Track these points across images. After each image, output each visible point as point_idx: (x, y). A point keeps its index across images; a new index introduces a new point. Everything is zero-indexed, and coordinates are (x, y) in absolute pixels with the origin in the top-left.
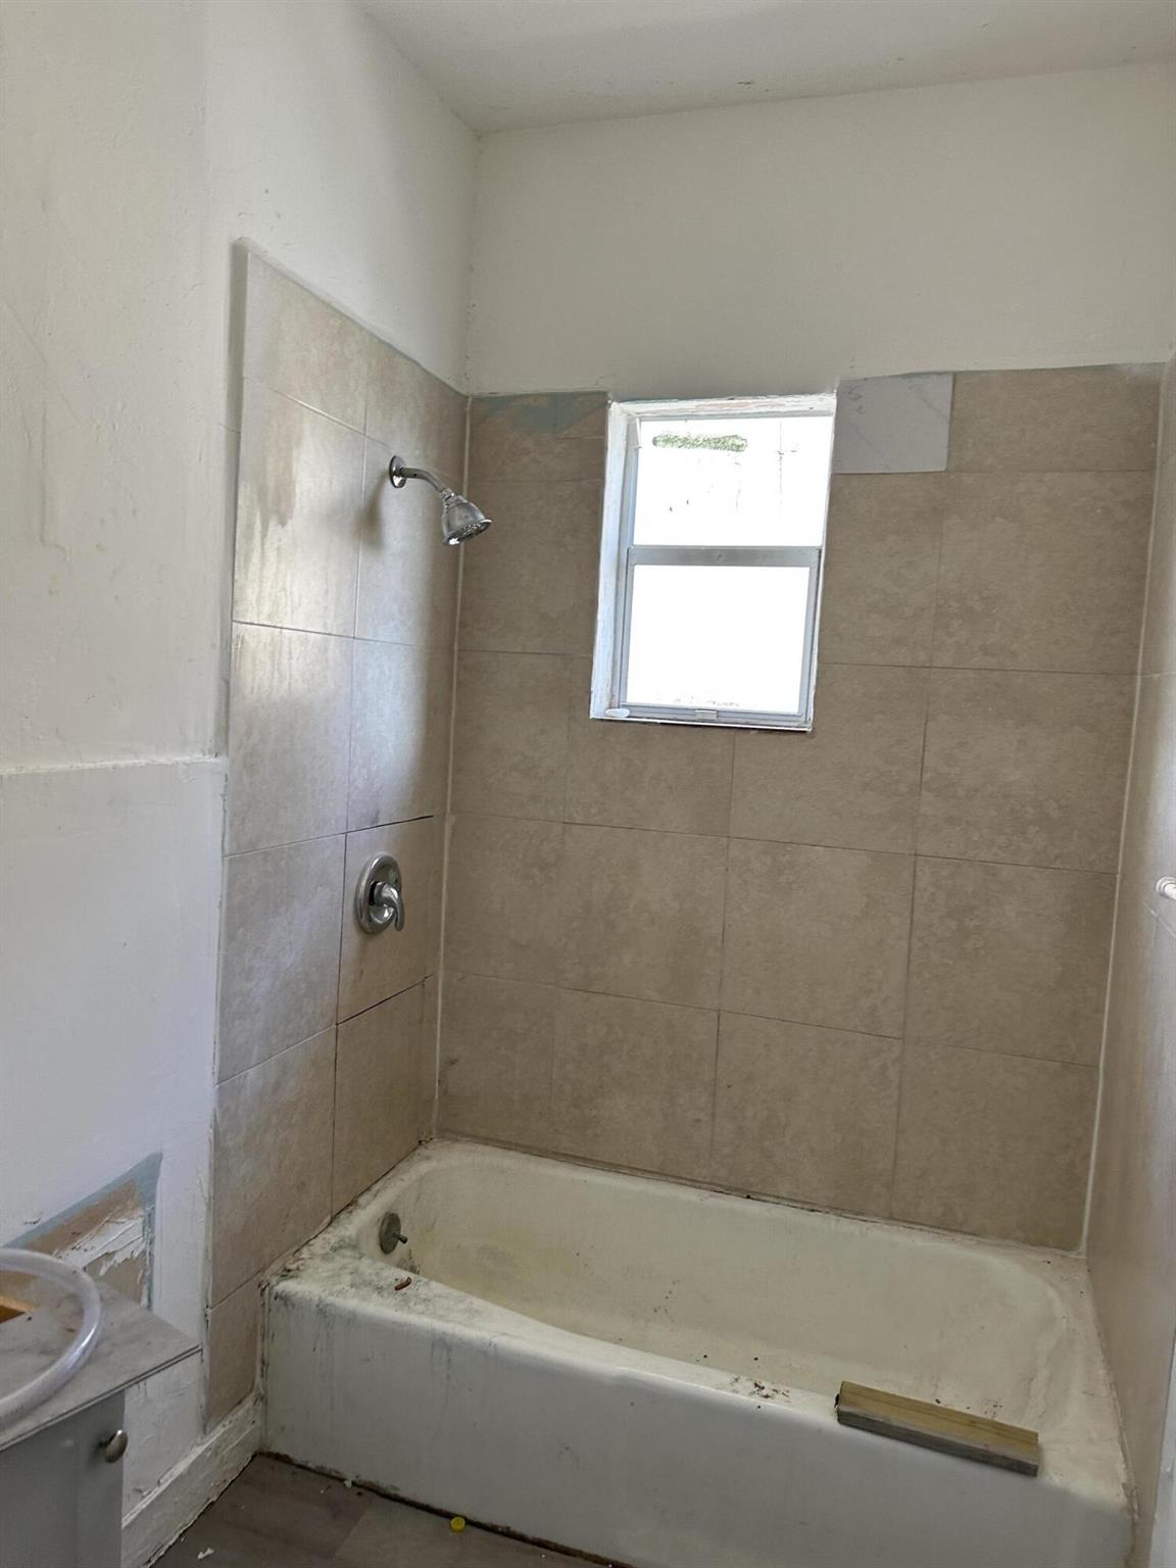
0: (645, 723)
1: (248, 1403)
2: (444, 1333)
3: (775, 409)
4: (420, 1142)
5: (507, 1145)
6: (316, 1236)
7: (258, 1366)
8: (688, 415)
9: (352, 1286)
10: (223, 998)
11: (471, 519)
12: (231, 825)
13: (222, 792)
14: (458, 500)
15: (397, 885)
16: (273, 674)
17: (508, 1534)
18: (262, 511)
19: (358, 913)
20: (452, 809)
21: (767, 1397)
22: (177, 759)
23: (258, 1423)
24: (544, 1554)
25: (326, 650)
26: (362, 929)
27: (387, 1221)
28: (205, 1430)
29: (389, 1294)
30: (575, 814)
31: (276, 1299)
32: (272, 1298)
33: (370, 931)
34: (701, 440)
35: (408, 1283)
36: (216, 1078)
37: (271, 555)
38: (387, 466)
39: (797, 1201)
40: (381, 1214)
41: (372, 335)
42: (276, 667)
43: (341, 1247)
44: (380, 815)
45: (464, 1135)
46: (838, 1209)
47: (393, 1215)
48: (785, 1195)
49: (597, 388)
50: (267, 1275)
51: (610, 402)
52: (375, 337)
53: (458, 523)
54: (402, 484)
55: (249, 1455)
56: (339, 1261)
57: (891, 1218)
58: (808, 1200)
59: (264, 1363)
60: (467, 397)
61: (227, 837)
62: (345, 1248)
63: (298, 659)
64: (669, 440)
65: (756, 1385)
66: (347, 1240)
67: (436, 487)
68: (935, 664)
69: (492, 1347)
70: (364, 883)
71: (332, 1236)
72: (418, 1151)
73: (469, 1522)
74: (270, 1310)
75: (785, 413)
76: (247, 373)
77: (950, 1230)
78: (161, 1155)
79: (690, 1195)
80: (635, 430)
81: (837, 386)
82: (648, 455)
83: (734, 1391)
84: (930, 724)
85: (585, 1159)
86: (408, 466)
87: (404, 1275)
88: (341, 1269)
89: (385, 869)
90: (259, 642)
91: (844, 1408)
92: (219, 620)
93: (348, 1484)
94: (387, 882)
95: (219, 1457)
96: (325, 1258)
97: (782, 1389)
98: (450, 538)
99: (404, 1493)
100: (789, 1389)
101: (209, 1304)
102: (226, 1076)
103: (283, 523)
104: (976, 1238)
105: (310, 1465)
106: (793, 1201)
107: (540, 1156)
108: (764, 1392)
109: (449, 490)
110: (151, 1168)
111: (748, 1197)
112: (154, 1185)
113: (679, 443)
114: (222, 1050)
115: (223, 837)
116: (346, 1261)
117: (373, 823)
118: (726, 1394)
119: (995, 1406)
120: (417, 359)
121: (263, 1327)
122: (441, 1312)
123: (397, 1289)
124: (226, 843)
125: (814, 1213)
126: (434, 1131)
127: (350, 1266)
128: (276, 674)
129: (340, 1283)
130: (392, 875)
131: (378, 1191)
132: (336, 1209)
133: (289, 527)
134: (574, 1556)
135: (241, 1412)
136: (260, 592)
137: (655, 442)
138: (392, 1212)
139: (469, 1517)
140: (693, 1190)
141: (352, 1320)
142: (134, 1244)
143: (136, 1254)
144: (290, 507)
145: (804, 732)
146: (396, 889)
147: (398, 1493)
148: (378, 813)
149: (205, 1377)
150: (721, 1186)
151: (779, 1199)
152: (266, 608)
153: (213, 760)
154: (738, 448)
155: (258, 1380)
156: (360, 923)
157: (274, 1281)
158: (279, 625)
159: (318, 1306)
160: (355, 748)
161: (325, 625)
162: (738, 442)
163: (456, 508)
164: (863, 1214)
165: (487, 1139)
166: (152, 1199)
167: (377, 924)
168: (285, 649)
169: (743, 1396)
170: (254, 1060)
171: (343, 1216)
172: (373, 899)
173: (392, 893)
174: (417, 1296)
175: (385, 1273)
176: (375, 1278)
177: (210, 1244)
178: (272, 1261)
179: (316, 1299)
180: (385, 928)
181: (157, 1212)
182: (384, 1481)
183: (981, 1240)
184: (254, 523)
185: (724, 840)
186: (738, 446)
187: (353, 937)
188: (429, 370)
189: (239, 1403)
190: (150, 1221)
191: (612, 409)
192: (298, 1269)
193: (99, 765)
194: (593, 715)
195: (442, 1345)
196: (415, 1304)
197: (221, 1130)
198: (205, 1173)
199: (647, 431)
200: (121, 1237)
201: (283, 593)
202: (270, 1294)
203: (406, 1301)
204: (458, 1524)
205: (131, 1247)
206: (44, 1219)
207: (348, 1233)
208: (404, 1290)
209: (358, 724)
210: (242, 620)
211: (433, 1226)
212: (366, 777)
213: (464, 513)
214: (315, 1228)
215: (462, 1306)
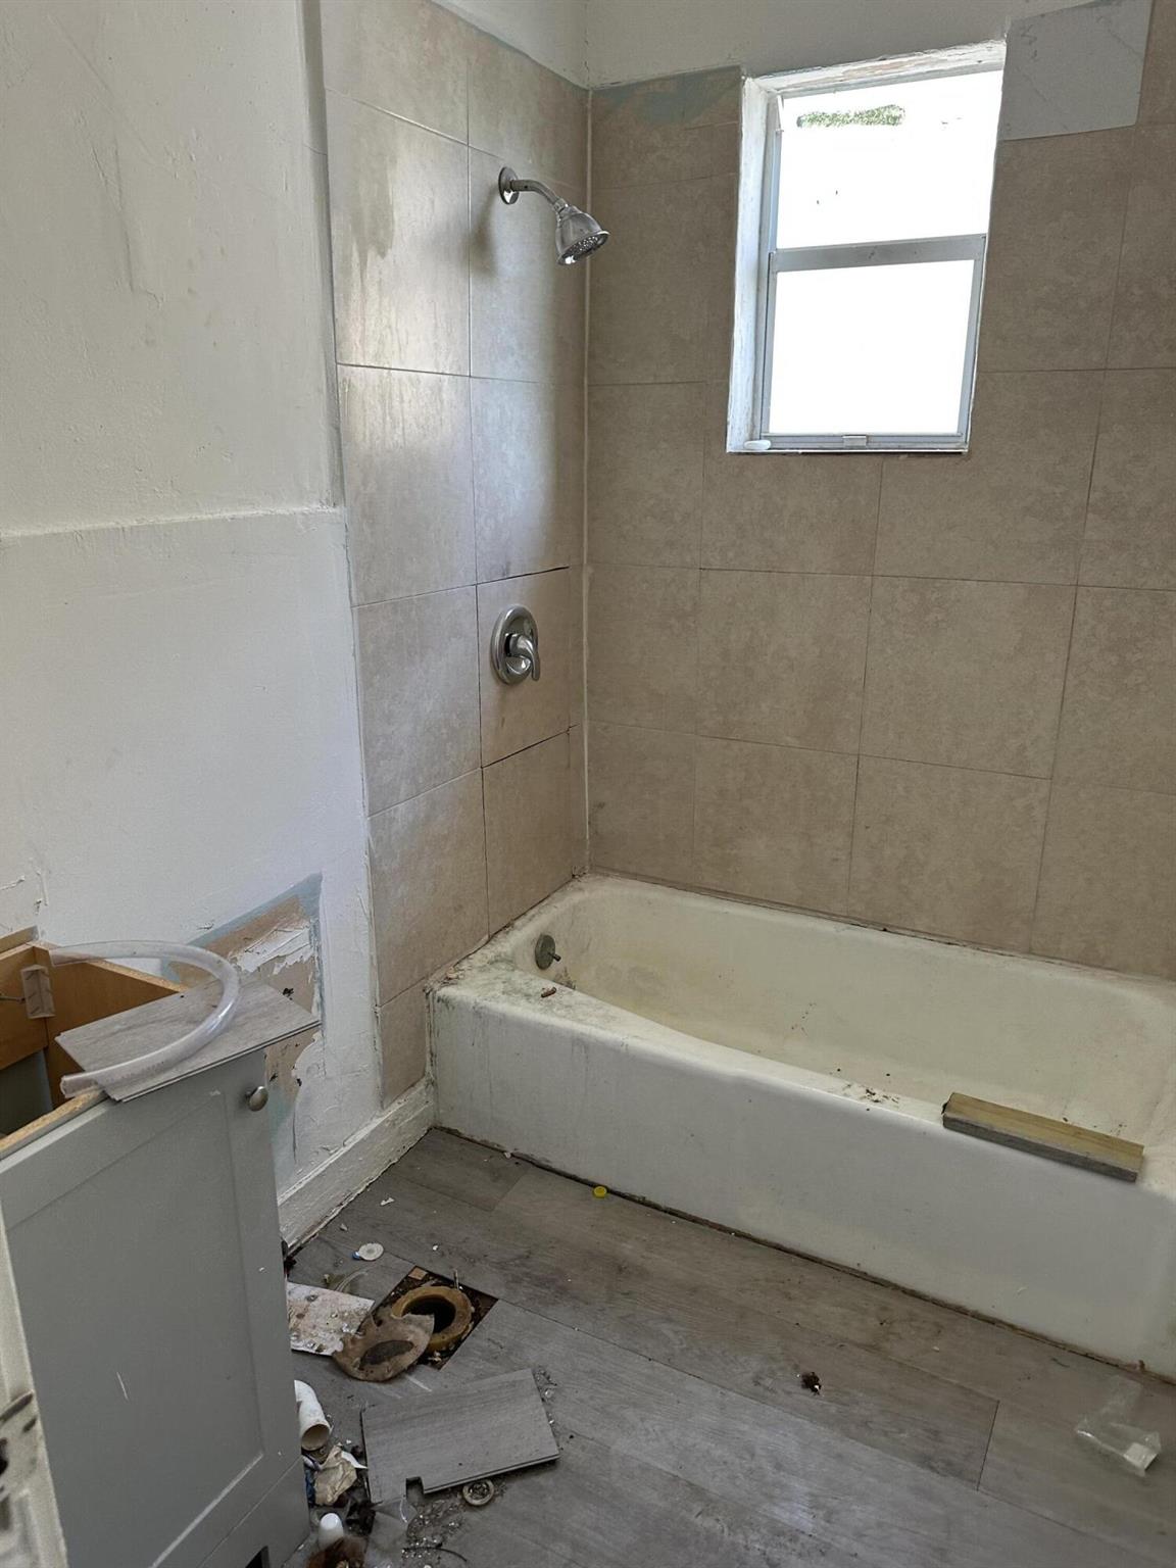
0: (785, 454)
1: (421, 1087)
2: (582, 1034)
3: (936, 68)
4: (573, 876)
5: (655, 881)
6: (475, 952)
7: (428, 1057)
8: (837, 86)
9: (504, 993)
10: (365, 739)
11: (587, 232)
12: (356, 575)
13: (343, 541)
14: (572, 211)
15: (533, 636)
16: (384, 420)
17: (644, 1202)
18: (358, 242)
19: (495, 664)
20: (588, 560)
21: (877, 1101)
22: (295, 509)
23: (432, 1103)
24: (675, 1220)
25: (440, 389)
26: (499, 679)
27: (541, 942)
28: (382, 1104)
29: (536, 1000)
30: (712, 560)
31: (438, 1001)
32: (436, 1001)
33: (508, 681)
34: (852, 115)
35: (553, 992)
36: (367, 811)
37: (373, 291)
38: (497, 181)
39: (934, 935)
40: (536, 936)
41: (470, 26)
42: (387, 411)
43: (497, 961)
44: (512, 567)
45: (614, 870)
46: (976, 944)
47: (547, 937)
48: (921, 929)
49: (729, 64)
50: (431, 982)
51: (743, 78)
52: (473, 26)
53: (572, 238)
54: (514, 199)
55: (425, 1129)
56: (494, 972)
57: (1029, 952)
58: (945, 934)
59: (432, 1054)
60: (587, 91)
61: (353, 589)
62: (502, 961)
63: (410, 402)
64: (815, 119)
65: (868, 1091)
66: (503, 955)
67: (549, 199)
68: (1109, 367)
69: (624, 1047)
70: (498, 634)
71: (489, 952)
72: (571, 884)
73: (609, 1191)
74: (434, 1011)
75: (950, 70)
76: (330, 83)
77: (1091, 966)
78: (322, 877)
79: (828, 927)
80: (776, 110)
81: (1007, 28)
82: (793, 141)
83: (845, 1095)
84: (1100, 436)
85: (726, 893)
86: (520, 178)
87: (550, 985)
88: (495, 979)
89: (518, 620)
90: (366, 386)
91: (949, 1114)
92: (322, 362)
93: (508, 1155)
94: (522, 634)
95: (397, 1128)
96: (482, 969)
97: (893, 1096)
98: (565, 257)
99: (556, 1165)
100: (899, 1096)
101: (378, 1003)
102: (377, 809)
103: (383, 255)
104: (1117, 973)
105: (475, 1138)
106: (930, 935)
107: (685, 890)
108: (875, 1098)
109: (562, 200)
110: (313, 886)
111: (885, 930)
112: (316, 901)
113: (827, 121)
114: (370, 786)
115: (350, 587)
116: (500, 972)
117: (504, 575)
118: (837, 1097)
119: (1120, 1126)
120: (528, 53)
121: (429, 1024)
122: (581, 1017)
123: (543, 996)
124: (353, 593)
125: (951, 946)
126: (587, 867)
127: (504, 977)
128: (388, 418)
129: (494, 990)
130: (527, 627)
131: (534, 916)
132: (494, 928)
133: (390, 256)
134: (701, 1224)
135: (414, 1093)
136: (363, 331)
137: (799, 123)
138: (547, 934)
139: (610, 1187)
140: (830, 922)
141: (503, 1020)
142: (304, 950)
143: (305, 959)
144: (390, 234)
145: (960, 453)
146: (532, 642)
147: (549, 1164)
148: (509, 564)
149: (379, 1063)
150: (859, 919)
151: (915, 933)
152: (372, 349)
153: (331, 510)
154: (895, 121)
155: (428, 1068)
156: (498, 674)
157: (436, 987)
158: (387, 366)
159: (474, 1008)
160: (479, 496)
161: (437, 365)
162: (895, 113)
163: (570, 221)
164: (1001, 948)
165: (636, 875)
166: (315, 913)
167: (514, 675)
168: (396, 390)
169: (853, 1099)
170: (402, 797)
171: (499, 936)
172: (508, 650)
173: (526, 644)
174: (560, 1003)
175: (533, 984)
176: (524, 986)
177: (374, 953)
178: (435, 970)
179: (473, 1002)
180: (522, 681)
181: (322, 924)
182: (538, 1156)
183: (1121, 974)
184: (351, 255)
185: (868, 578)
186: (895, 119)
187: (491, 689)
188: (539, 62)
189: (413, 1086)
190: (315, 931)
191: (746, 86)
192: (458, 978)
193: (217, 516)
194: (729, 449)
195: (581, 1044)
196: (558, 1009)
197: (376, 856)
198: (364, 894)
199: (789, 111)
200: (290, 943)
201: (388, 330)
202: (433, 998)
203: (551, 1006)
204: (600, 1192)
205: (301, 953)
206: (217, 925)
207: (504, 950)
208: (549, 997)
209: (481, 471)
210: (347, 362)
211: (587, 948)
212: (493, 527)
213: (579, 226)
214: (474, 944)
215: (601, 1012)
